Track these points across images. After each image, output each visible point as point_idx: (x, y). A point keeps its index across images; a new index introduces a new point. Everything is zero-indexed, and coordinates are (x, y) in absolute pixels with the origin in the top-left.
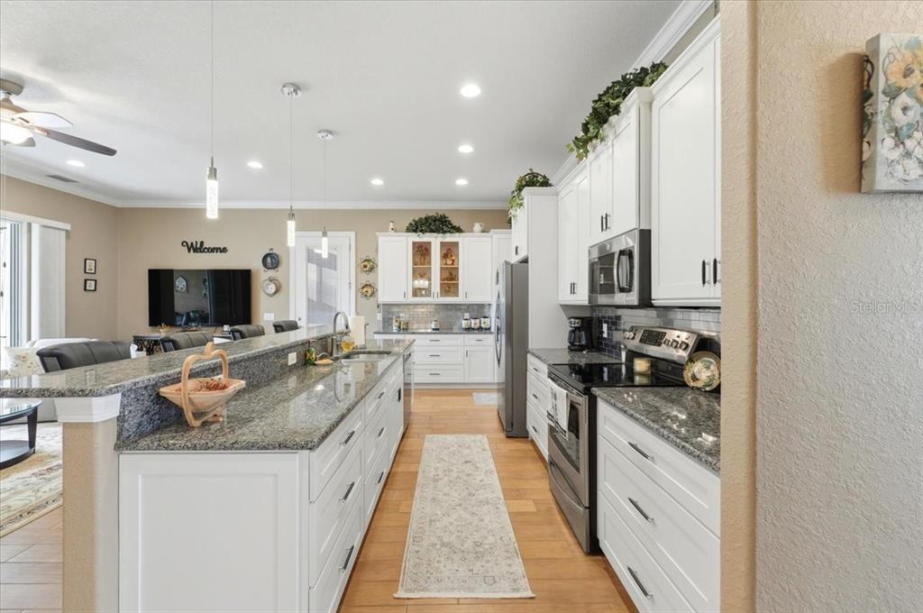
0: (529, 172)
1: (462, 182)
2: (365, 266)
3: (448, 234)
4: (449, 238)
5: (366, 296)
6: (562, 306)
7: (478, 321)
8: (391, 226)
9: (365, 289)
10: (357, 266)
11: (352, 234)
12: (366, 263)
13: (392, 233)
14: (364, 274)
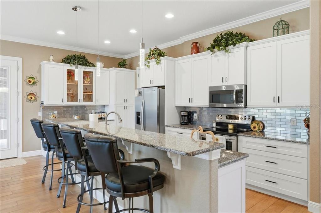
0: (155, 47)
1: (107, 42)
2: (30, 82)
3: (88, 67)
4: (88, 69)
5: (30, 101)
6: (176, 107)
7: (100, 114)
8: (52, 58)
9: (30, 96)
10: (23, 81)
11: (20, 60)
12: (30, 79)
13: (53, 62)
14: (29, 87)
